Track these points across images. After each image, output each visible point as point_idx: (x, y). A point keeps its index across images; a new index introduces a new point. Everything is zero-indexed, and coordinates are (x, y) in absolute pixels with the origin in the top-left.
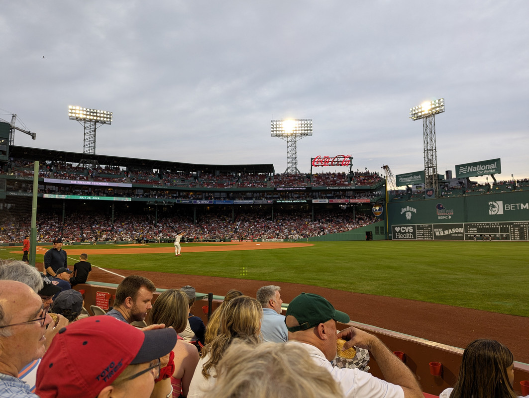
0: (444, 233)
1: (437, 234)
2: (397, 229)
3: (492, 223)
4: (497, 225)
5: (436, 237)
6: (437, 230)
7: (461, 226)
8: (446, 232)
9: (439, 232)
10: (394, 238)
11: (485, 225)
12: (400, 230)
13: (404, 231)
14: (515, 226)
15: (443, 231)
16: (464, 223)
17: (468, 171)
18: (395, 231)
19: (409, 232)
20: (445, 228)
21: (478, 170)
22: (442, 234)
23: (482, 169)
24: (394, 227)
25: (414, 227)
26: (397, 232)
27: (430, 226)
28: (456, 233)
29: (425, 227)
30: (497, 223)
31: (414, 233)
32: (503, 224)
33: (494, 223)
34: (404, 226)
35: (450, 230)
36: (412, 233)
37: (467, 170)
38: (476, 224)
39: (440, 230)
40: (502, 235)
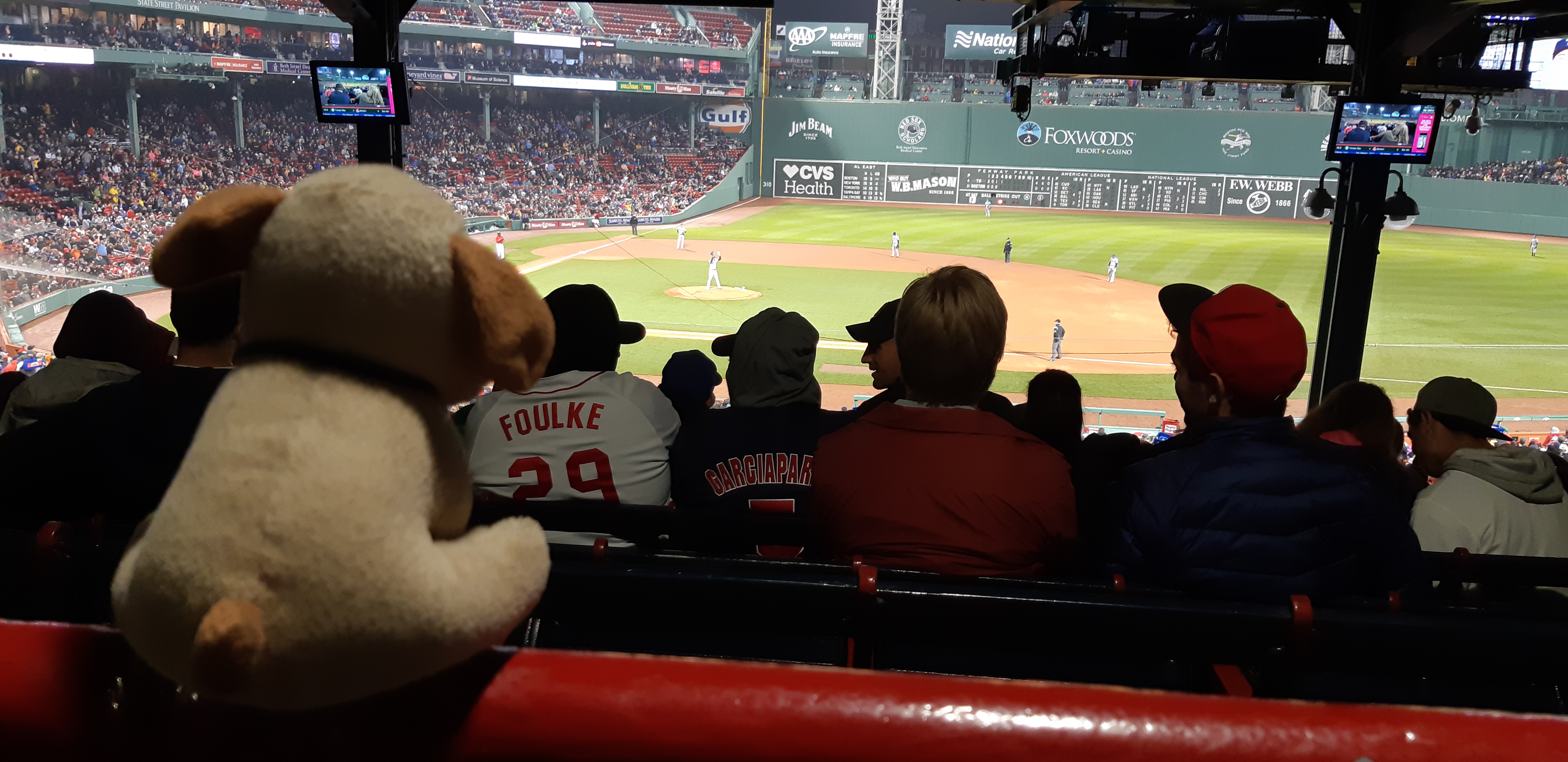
0: (912, 186)
1: (895, 188)
2: (790, 171)
3: (1019, 171)
4: (1029, 174)
5: (892, 195)
6: (896, 178)
7: (952, 173)
8: (917, 185)
9: (899, 184)
10: (780, 191)
11: (1004, 174)
12: (798, 173)
13: (810, 176)
14: (1063, 179)
15: (911, 180)
16: (959, 167)
17: (974, 44)
18: (782, 176)
19: (821, 180)
20: (915, 174)
22: (907, 188)
23: (1005, 45)
24: (781, 165)
25: (837, 167)
26: (787, 177)
27: (880, 168)
28: (939, 188)
29: (866, 170)
30: (1029, 171)
31: (836, 183)
32: (1041, 173)
33: (1024, 171)
34: (811, 164)
35: (926, 180)
36: (829, 183)
37: (972, 40)
38: (987, 170)
39: (902, 178)
40: (1035, 196)
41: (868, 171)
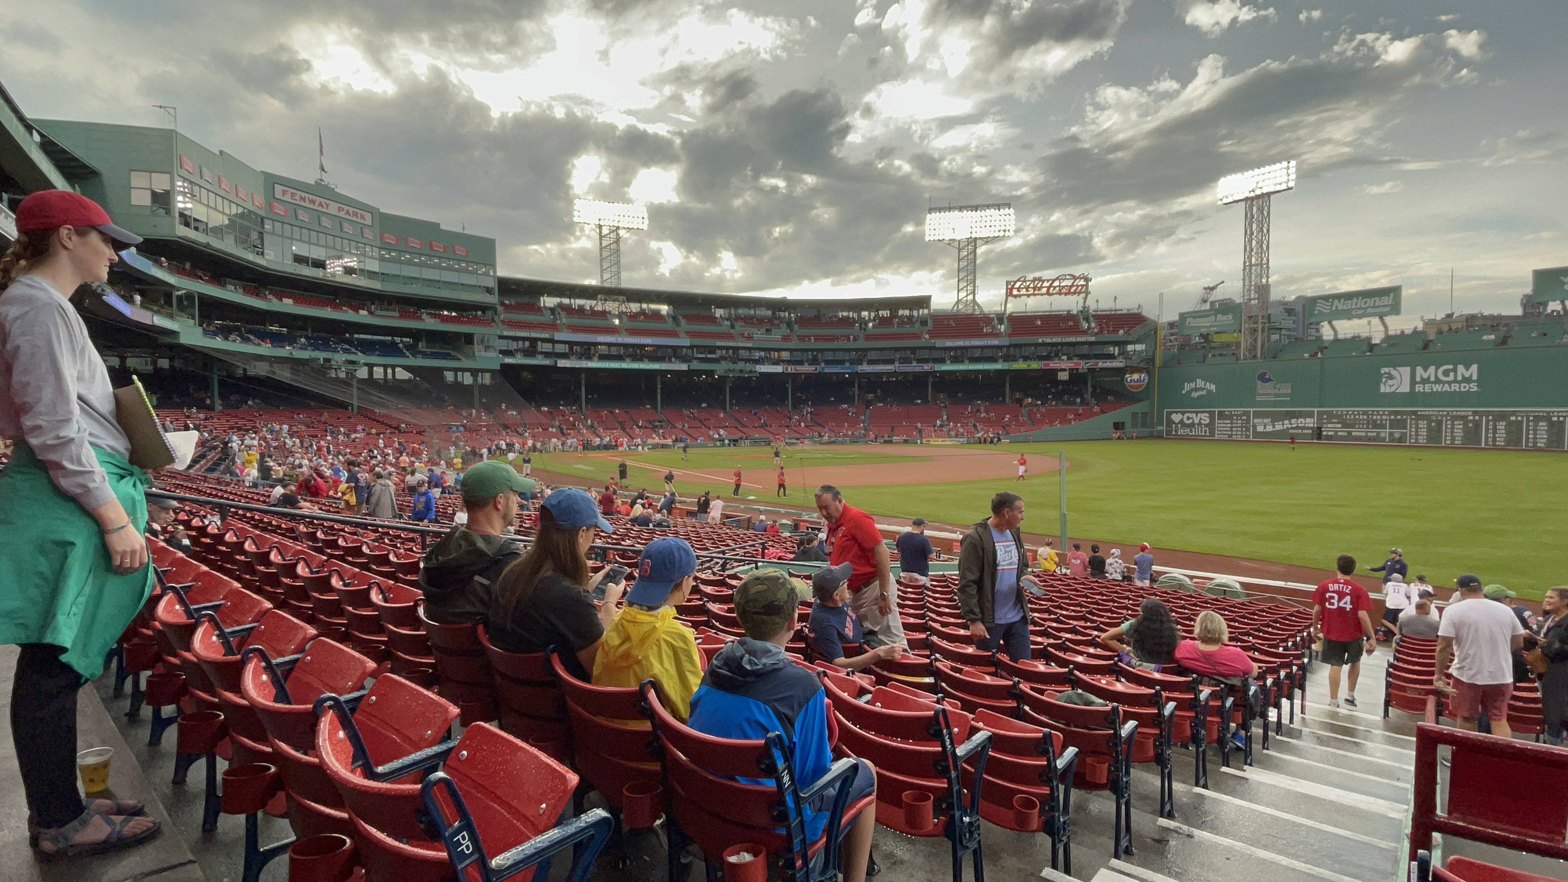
0: (1274, 426)
1: (1260, 429)
2: (1176, 418)
3: (1373, 411)
4: (1384, 414)
5: (1256, 434)
6: (1260, 420)
7: (1310, 415)
8: (1279, 427)
9: (1263, 426)
10: (1169, 432)
11: (1359, 415)
12: (1182, 420)
13: (1191, 421)
15: (1273, 422)
16: (1316, 410)
17: (1334, 309)
18: (1170, 422)
19: (1200, 424)
20: (1276, 417)
21: (1354, 307)
22: (1269, 428)
23: (1363, 306)
24: (1169, 414)
25: (1211, 415)
26: (1174, 423)
27: (1247, 414)
28: (1297, 428)
29: (1235, 415)
30: (1384, 411)
31: (1211, 425)
32: (1396, 413)
33: (1378, 412)
34: (1191, 412)
35: (1286, 422)
36: (1206, 425)
37: (1332, 305)
38: (1342, 411)
39: (1265, 421)
40: (1391, 434)
41: (1237, 415)
